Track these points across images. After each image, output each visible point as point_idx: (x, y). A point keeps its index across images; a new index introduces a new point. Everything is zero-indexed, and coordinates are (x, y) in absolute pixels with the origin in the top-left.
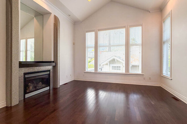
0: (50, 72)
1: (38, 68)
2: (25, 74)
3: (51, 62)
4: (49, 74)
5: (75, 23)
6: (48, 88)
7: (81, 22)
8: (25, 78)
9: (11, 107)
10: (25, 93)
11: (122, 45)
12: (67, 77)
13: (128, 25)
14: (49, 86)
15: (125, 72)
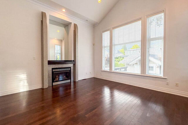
0: (71, 69)
1: (61, 65)
2: (53, 69)
3: (71, 61)
4: (70, 70)
5: (94, 26)
6: (69, 81)
7: (99, 24)
8: (53, 72)
9: (43, 89)
10: (53, 82)
11: (137, 41)
12: (86, 74)
13: (144, 16)
14: (70, 79)
15: (140, 73)
